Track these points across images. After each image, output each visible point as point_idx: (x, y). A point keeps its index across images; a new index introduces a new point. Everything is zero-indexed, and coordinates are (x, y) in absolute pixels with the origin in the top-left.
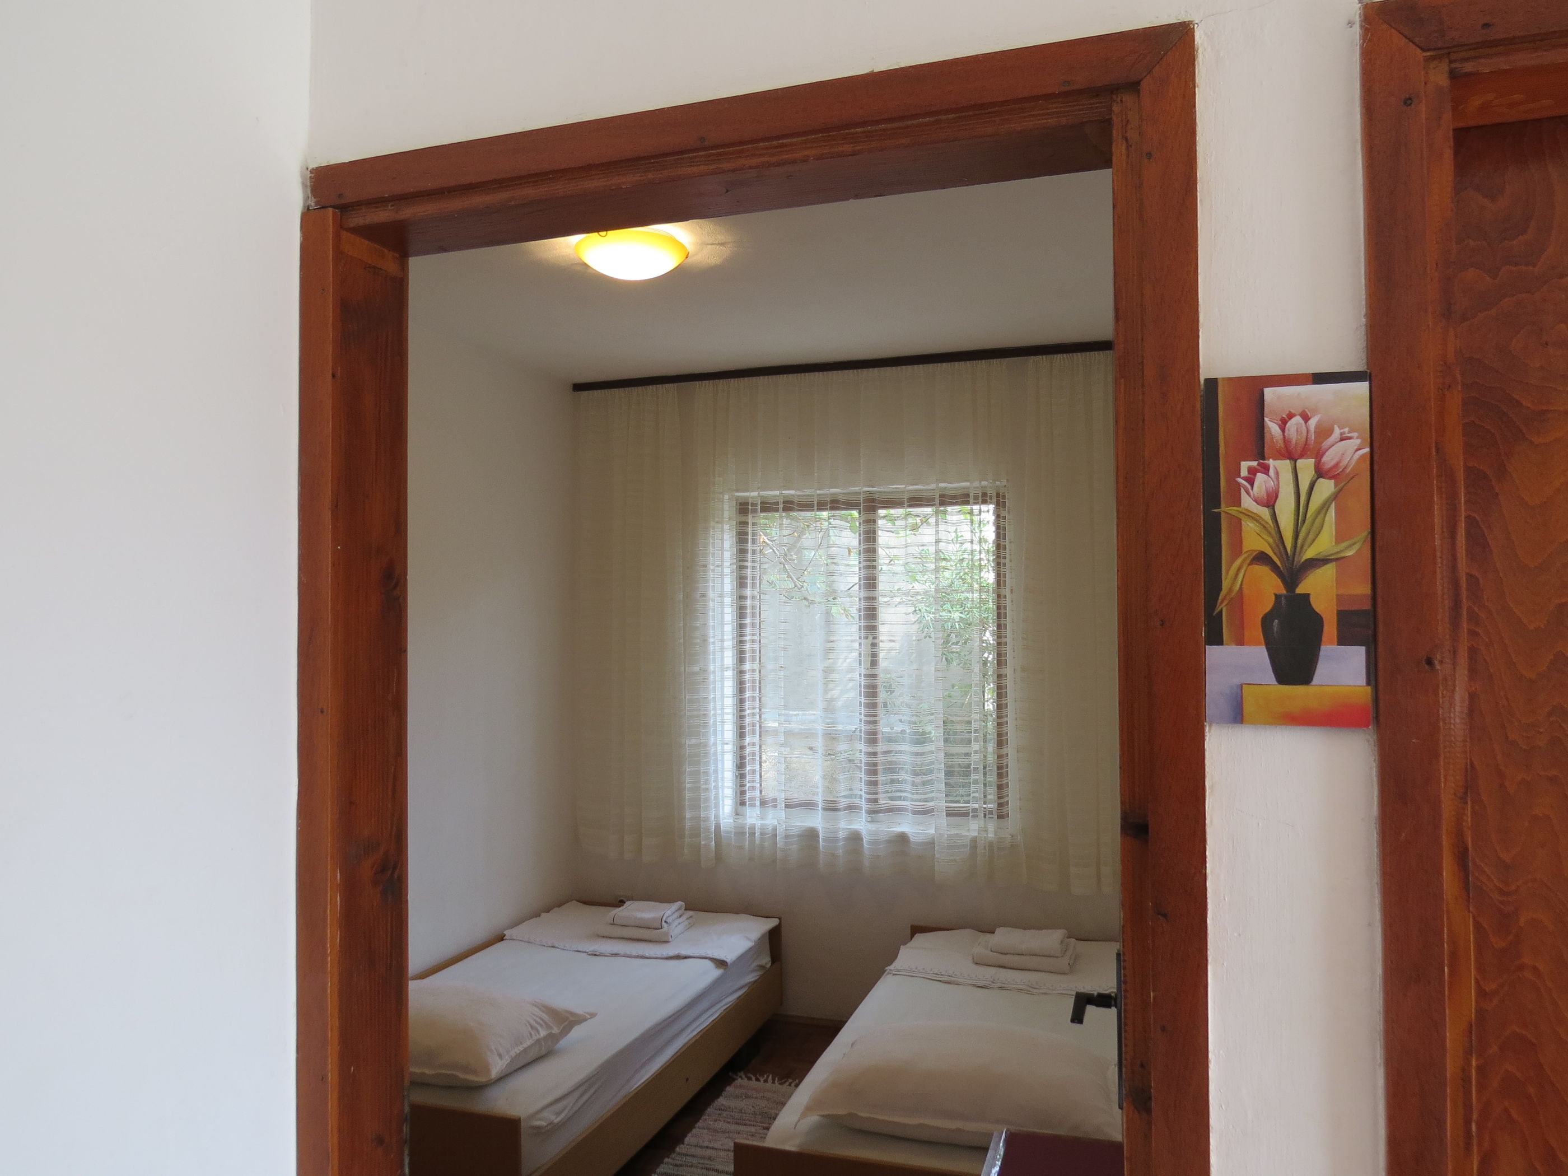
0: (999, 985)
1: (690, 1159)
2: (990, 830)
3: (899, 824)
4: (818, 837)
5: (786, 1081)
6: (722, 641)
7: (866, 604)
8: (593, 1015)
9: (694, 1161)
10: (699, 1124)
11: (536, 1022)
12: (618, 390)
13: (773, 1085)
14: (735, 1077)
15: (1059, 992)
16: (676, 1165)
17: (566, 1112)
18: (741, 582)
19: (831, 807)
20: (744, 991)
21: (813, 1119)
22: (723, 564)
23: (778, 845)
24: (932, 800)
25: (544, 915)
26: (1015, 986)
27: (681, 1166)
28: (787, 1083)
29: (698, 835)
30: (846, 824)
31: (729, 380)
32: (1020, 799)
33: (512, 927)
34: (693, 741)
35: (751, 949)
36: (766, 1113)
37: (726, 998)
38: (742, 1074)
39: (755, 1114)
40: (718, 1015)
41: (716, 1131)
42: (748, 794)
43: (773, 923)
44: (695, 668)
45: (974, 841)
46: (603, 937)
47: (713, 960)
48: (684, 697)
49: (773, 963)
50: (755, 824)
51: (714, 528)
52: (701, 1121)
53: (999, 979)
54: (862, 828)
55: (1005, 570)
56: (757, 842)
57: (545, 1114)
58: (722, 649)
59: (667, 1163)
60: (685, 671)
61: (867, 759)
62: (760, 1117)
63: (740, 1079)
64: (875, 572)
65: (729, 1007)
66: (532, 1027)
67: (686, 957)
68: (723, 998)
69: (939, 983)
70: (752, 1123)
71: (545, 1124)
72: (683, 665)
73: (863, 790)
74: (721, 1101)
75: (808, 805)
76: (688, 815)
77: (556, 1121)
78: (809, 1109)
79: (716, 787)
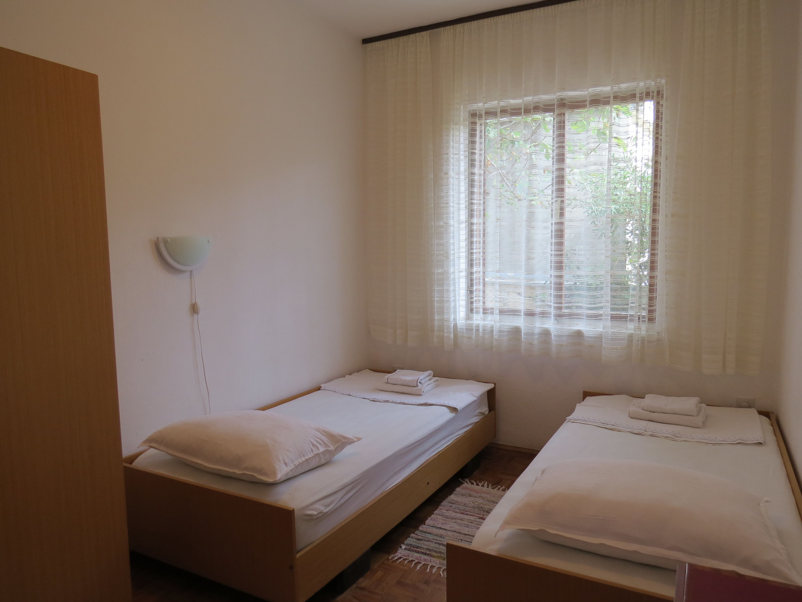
0: (651, 433)
1: (428, 536)
2: (644, 329)
3: (577, 324)
4: (521, 333)
5: (496, 487)
6: (459, 204)
7: (558, 173)
8: (359, 439)
9: (430, 537)
10: (436, 512)
11: (316, 441)
12: (390, 40)
13: (487, 489)
14: (463, 482)
15: (696, 440)
16: (418, 539)
17: (333, 504)
18: (472, 164)
19: (530, 314)
20: (471, 427)
21: (508, 531)
22: (460, 152)
23: (494, 337)
24: (601, 308)
25: (347, 376)
26: (662, 434)
27: (421, 540)
28: (497, 488)
29: (443, 331)
30: (539, 325)
31: (464, 24)
32: (666, 307)
33: (326, 382)
34: (440, 271)
35: (474, 401)
36: (482, 507)
37: (457, 431)
38: (467, 480)
39: (474, 507)
40: (451, 442)
41: (447, 517)
42: (475, 304)
43: (491, 386)
44: (441, 223)
45: (631, 336)
46: (381, 390)
47: (449, 407)
48: (434, 242)
49: (489, 412)
50: (479, 324)
51: (453, 129)
52: (438, 510)
53: (649, 429)
54: (550, 327)
55: (661, 144)
56: (481, 335)
57: (317, 506)
58: (459, 209)
59: (413, 537)
60: (434, 224)
61: (556, 280)
62: (477, 510)
63: (466, 483)
64: (564, 151)
65: (460, 437)
66: (313, 445)
67: (431, 405)
68: (455, 431)
69: (605, 429)
70: (472, 514)
71: (316, 513)
72: (433, 221)
73: (552, 301)
74: (452, 497)
75: (514, 313)
76: (436, 318)
77: (325, 511)
78: (507, 523)
79: (455, 301)
